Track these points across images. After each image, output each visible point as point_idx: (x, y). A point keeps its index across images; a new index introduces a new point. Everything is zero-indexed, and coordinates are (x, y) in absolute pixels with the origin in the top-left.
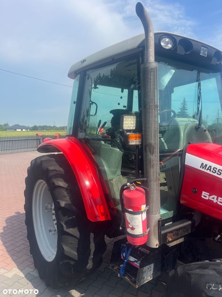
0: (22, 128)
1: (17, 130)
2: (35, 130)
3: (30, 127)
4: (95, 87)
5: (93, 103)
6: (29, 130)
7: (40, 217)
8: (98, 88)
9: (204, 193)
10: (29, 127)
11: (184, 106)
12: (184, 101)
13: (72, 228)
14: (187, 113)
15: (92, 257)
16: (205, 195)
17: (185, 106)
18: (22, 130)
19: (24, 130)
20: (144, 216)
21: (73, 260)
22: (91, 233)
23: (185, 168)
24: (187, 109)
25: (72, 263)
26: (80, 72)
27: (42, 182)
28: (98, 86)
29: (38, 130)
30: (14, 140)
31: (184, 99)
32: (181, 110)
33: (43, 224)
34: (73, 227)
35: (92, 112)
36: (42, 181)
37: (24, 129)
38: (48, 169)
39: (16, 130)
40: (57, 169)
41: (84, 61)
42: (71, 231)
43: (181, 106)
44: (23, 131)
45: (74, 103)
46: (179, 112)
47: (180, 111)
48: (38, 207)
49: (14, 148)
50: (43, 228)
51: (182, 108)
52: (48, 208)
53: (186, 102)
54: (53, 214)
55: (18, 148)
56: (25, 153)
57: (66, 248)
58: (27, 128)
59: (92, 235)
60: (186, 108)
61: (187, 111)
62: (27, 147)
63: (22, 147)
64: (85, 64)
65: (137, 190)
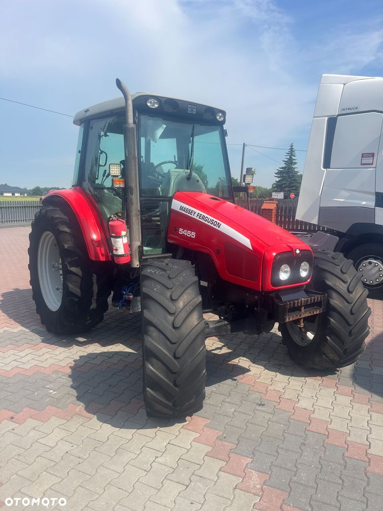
0: (13, 190)
1: (5, 194)
2: (36, 195)
3: (29, 189)
4: (106, 135)
5: (102, 152)
6: (26, 195)
7: (46, 272)
8: (108, 136)
9: (181, 230)
10: (27, 190)
11: (290, 157)
12: (291, 149)
13: (74, 267)
14: (296, 170)
15: (96, 298)
16: (181, 231)
17: (293, 157)
18: (13, 194)
19: (16, 195)
20: (125, 240)
21: (76, 296)
22: (94, 275)
23: (172, 211)
24: (295, 163)
25: (76, 300)
26: (85, 121)
27: (48, 235)
28: (108, 134)
29: (43, 194)
30: (4, 207)
31: (292, 146)
32: (285, 164)
33: (49, 283)
34: (76, 266)
35: (102, 162)
36: (48, 232)
37: (18, 192)
38: (52, 217)
39: (2, 194)
40: (62, 217)
41: (87, 111)
42: (74, 269)
43: (286, 157)
44: (16, 197)
45: (79, 152)
46: (282, 168)
47: (284, 166)
48: (44, 264)
49: (4, 220)
50: (50, 286)
51: (287, 160)
52: (55, 266)
53: (294, 152)
54: (60, 269)
55: (11, 220)
56: (22, 227)
57: (70, 285)
58: (22, 192)
59: (95, 277)
60: (294, 161)
61: (295, 166)
62: (26, 218)
63: (17, 218)
64: (88, 114)
65: (118, 220)
